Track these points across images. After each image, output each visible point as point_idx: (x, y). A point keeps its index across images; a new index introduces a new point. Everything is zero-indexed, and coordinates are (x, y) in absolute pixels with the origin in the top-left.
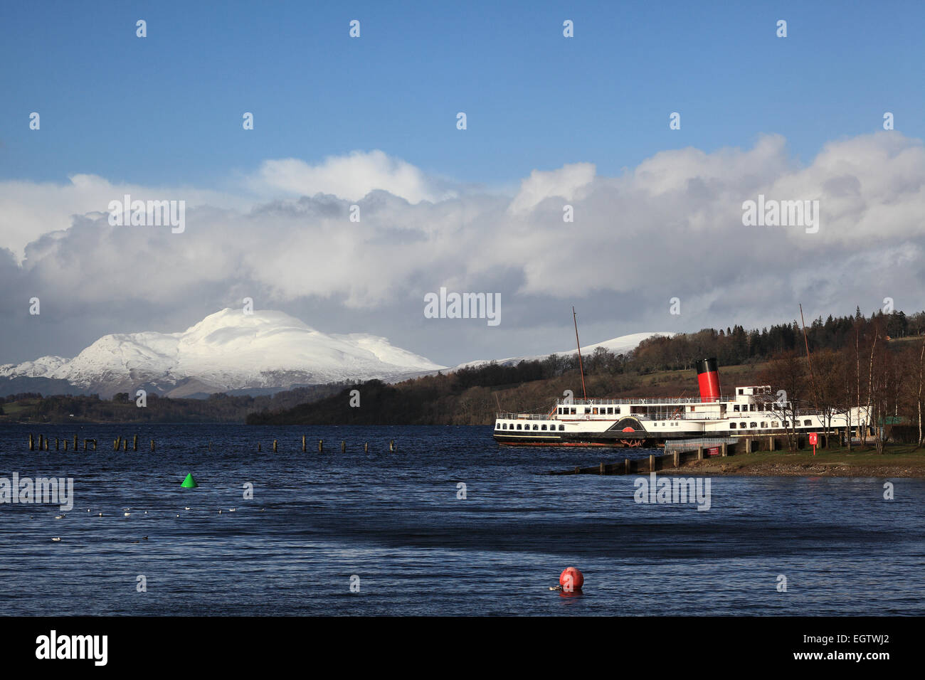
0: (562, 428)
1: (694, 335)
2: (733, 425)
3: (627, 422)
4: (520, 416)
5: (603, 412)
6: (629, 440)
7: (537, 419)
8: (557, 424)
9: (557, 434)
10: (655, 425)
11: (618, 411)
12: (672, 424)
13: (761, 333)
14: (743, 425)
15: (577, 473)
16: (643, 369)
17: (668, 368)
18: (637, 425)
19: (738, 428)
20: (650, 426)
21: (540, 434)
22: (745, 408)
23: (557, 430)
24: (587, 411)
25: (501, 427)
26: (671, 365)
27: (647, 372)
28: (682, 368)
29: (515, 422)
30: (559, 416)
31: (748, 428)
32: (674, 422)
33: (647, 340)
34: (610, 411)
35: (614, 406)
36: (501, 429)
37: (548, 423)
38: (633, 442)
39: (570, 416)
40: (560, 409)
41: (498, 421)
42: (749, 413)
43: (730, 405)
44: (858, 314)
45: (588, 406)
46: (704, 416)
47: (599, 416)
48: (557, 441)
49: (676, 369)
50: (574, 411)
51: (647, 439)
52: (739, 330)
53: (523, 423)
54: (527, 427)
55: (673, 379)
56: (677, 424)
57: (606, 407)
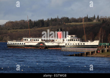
0: (24, 44)
1: (19, 21)
2: (66, 44)
3: (41, 43)
4: (14, 41)
5: (35, 40)
6: (41, 47)
7: (19, 42)
8: (24, 43)
9: (23, 45)
10: (48, 44)
11: (38, 40)
12: (52, 44)
13: (36, 21)
14: (69, 44)
15: (70, 56)
16: (8, 29)
17: (14, 29)
18: (44, 44)
19: (67, 45)
20: (47, 44)
21: (19, 45)
22: (69, 40)
23: (23, 44)
24: (31, 40)
25: (9, 43)
26: (15, 28)
27: (9, 29)
28: (17, 29)
29: (13, 42)
30: (24, 41)
31: (70, 45)
32: (53, 43)
33: (8, 22)
34: (36, 40)
35: (37, 39)
36: (9, 44)
37: (21, 43)
38: (42, 48)
39: (26, 41)
40: (24, 39)
41: (8, 42)
42: (70, 41)
43: (65, 39)
44: (58, 17)
45: (31, 39)
46: (59, 42)
47: (34, 41)
48: (23, 47)
49: (16, 29)
50: (27, 40)
51: (46, 47)
52: (30, 20)
53: (15, 42)
54: (16, 43)
55: (16, 32)
56: (53, 44)
57: (35, 39)
